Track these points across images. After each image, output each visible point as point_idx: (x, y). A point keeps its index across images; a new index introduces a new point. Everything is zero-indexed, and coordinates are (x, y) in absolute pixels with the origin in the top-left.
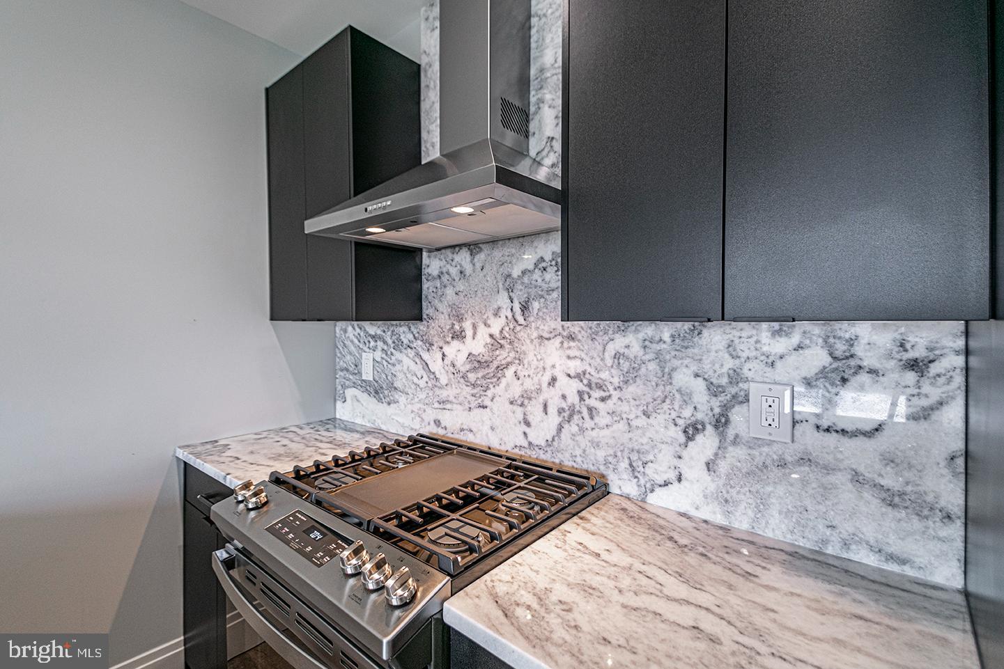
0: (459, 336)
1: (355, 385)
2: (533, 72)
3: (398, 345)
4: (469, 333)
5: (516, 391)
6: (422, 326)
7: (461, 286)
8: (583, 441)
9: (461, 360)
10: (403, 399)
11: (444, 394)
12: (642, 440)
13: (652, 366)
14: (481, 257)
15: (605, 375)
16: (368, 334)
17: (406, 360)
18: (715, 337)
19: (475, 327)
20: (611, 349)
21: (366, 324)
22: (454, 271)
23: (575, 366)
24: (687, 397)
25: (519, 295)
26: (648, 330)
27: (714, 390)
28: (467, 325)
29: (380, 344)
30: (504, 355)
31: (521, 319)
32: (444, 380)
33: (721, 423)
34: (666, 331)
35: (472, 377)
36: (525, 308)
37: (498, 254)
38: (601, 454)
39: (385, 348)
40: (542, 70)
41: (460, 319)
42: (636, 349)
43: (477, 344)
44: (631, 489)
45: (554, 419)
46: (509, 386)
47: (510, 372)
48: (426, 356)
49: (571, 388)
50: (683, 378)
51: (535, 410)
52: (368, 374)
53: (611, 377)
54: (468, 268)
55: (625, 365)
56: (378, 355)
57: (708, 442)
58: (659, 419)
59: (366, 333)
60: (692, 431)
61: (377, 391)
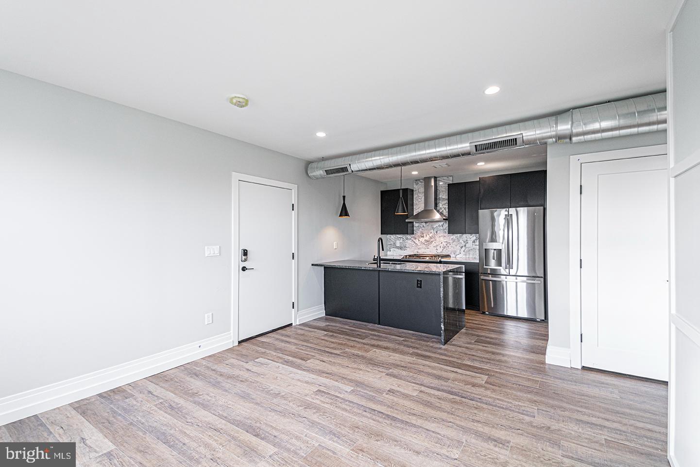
0: (423, 237)
3: (407, 239)
4: (425, 236)
5: (435, 245)
6: (414, 235)
7: (423, 228)
8: (447, 251)
9: (423, 241)
10: (408, 249)
11: (419, 247)
12: (455, 249)
13: (457, 240)
14: (427, 224)
17: (409, 242)
18: (464, 236)
19: (426, 235)
21: (397, 235)
22: (421, 226)
23: (445, 240)
24: (461, 243)
25: (435, 230)
26: (456, 235)
27: (464, 242)
28: (425, 235)
29: (402, 239)
30: (432, 240)
31: (436, 234)
32: (419, 244)
33: (465, 246)
34: (459, 235)
35: (426, 243)
36: (436, 232)
37: (431, 224)
38: (450, 252)
39: (404, 240)
41: (423, 234)
42: (455, 238)
43: (427, 238)
44: (454, 256)
45: (442, 248)
46: (434, 244)
47: (433, 242)
48: (414, 241)
49: (445, 244)
50: (461, 241)
51: (438, 248)
52: (398, 245)
53: (451, 242)
54: (425, 226)
55: (453, 240)
56: (402, 241)
57: (464, 248)
58: (458, 246)
59: (397, 237)
60: (462, 247)
61: (401, 248)
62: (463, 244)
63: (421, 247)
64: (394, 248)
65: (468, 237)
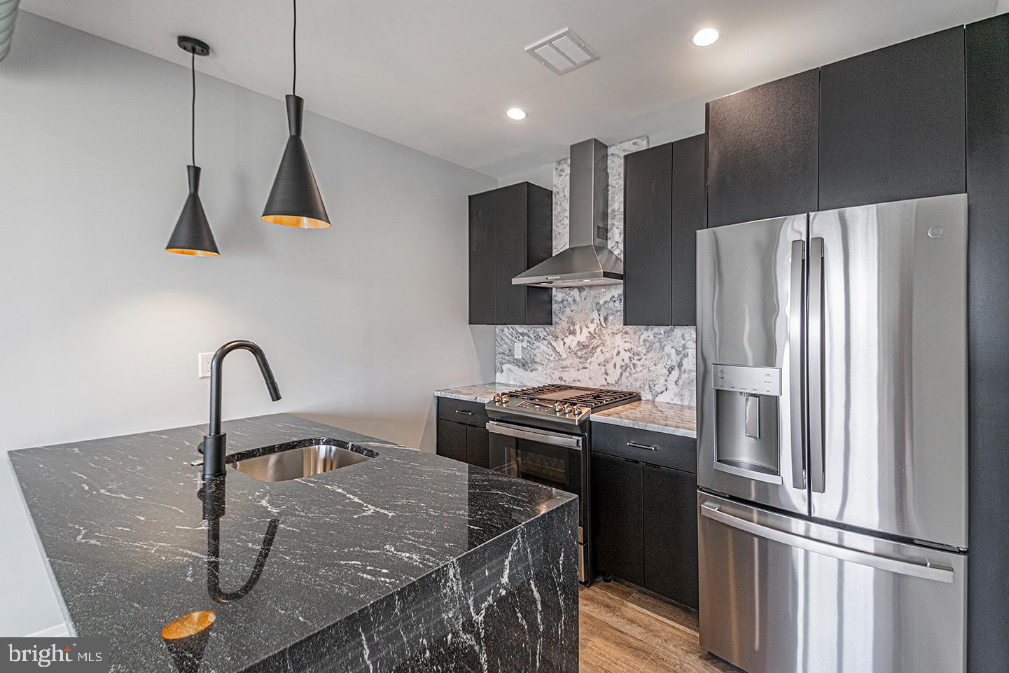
0: (573, 333)
1: (509, 362)
2: (609, 210)
3: (538, 338)
4: (578, 331)
5: (602, 359)
6: (552, 328)
7: (574, 307)
8: (631, 379)
9: (575, 344)
10: (540, 368)
11: (564, 363)
12: (653, 376)
13: (658, 344)
14: (584, 293)
15: (640, 349)
16: (517, 333)
17: (543, 346)
19: (581, 328)
20: (642, 337)
21: (517, 327)
22: (570, 300)
23: (628, 346)
24: (669, 356)
25: (603, 313)
26: (656, 329)
27: (678, 353)
28: (577, 327)
29: (526, 338)
30: (596, 342)
31: (604, 325)
32: (564, 356)
33: (680, 365)
34: (662, 329)
35: (579, 353)
36: (606, 319)
37: (593, 292)
38: (638, 384)
39: (530, 340)
40: (613, 211)
41: (574, 324)
42: (652, 338)
43: (582, 337)
44: (650, 397)
45: (619, 370)
46: (598, 357)
47: (598, 350)
48: (554, 344)
49: (626, 356)
50: (668, 349)
51: (610, 366)
52: (518, 355)
53: (642, 350)
54: (578, 299)
55: (648, 345)
56: (525, 344)
57: (675, 373)
58: (660, 366)
60: (671, 370)
61: (523, 365)
62: (675, 359)
63: (567, 363)
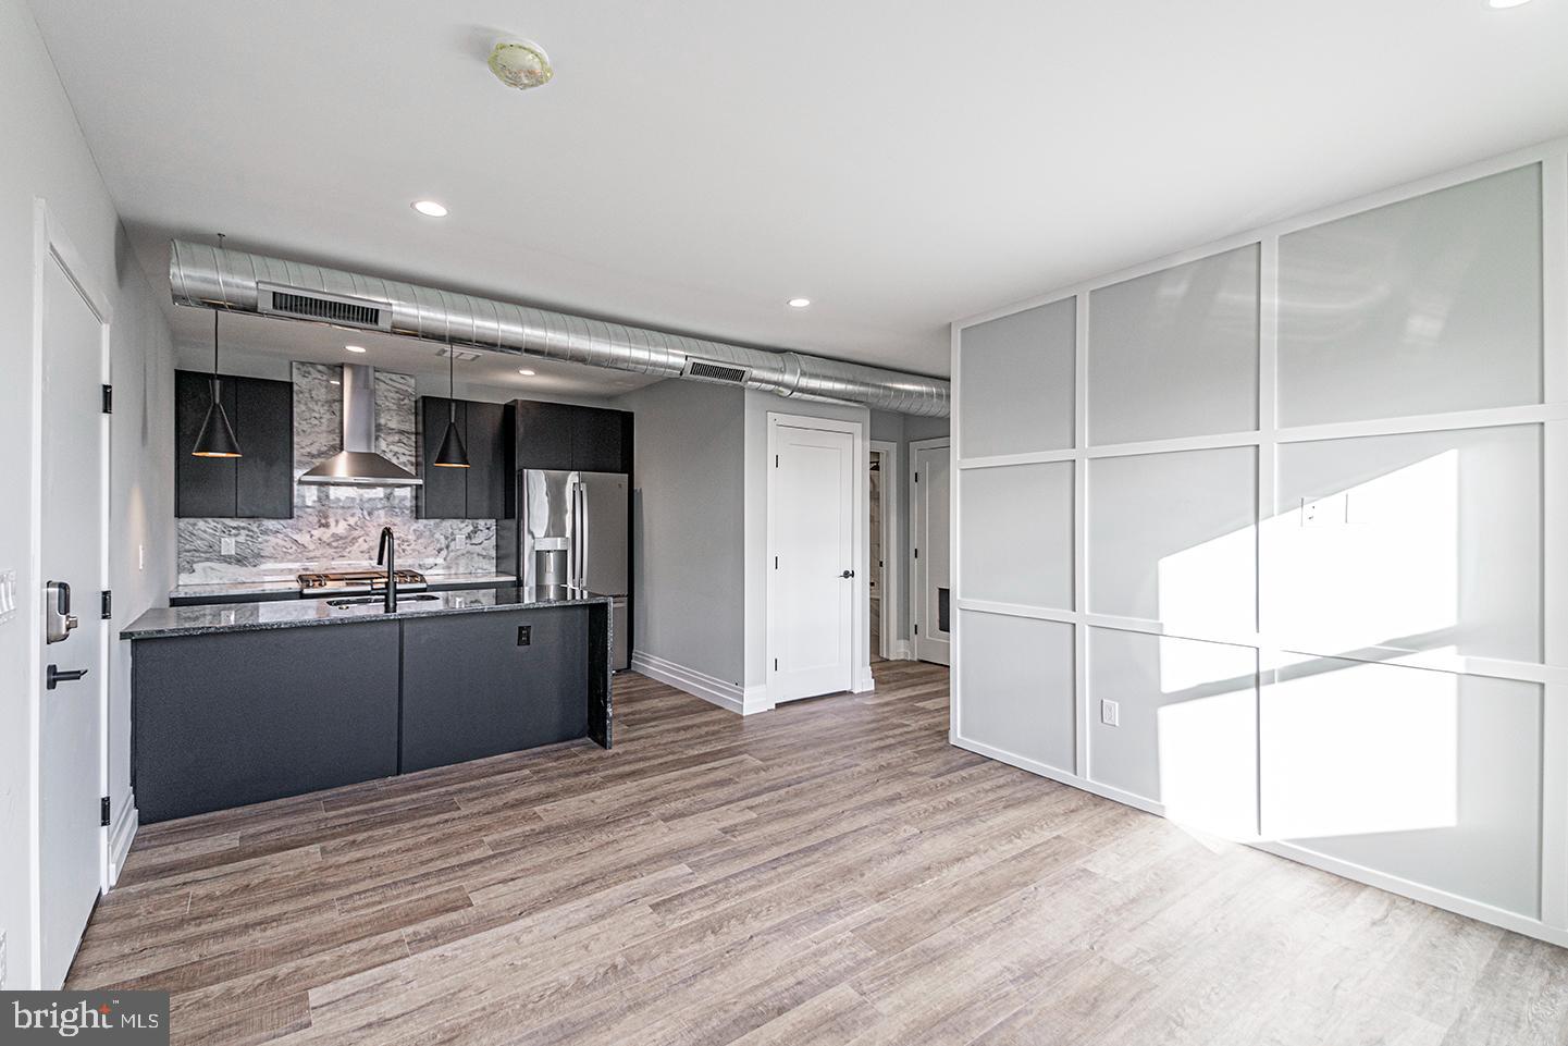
0: (327, 526)
3: (266, 532)
4: (332, 523)
5: (365, 547)
6: (293, 522)
9: (326, 537)
10: (270, 561)
11: (312, 554)
12: (423, 556)
13: (428, 533)
15: (410, 537)
16: (228, 526)
17: (275, 539)
18: (447, 523)
19: (337, 522)
20: (412, 528)
21: (226, 521)
24: (438, 541)
25: (366, 508)
26: (425, 522)
27: (446, 538)
28: (332, 521)
29: (244, 532)
30: (356, 534)
31: (368, 518)
32: (311, 547)
33: (447, 547)
34: (437, 520)
35: (334, 544)
36: (369, 513)
39: (250, 533)
41: (326, 517)
42: (422, 528)
43: (341, 529)
47: (361, 540)
48: (294, 536)
50: (437, 536)
52: (229, 551)
53: (412, 537)
55: (418, 533)
56: (241, 539)
57: (444, 553)
58: (430, 549)
59: (226, 526)
60: (440, 551)
61: (240, 560)
62: (443, 542)
63: (318, 553)
64: (208, 560)
65: (454, 527)
